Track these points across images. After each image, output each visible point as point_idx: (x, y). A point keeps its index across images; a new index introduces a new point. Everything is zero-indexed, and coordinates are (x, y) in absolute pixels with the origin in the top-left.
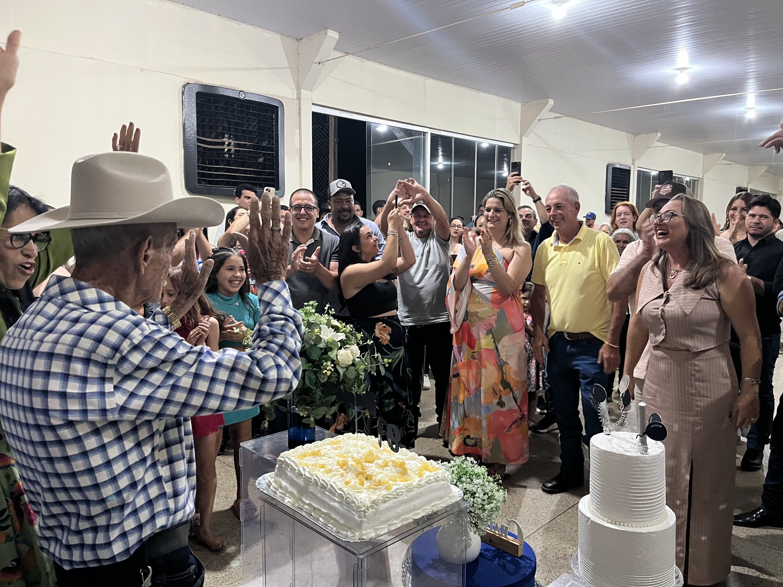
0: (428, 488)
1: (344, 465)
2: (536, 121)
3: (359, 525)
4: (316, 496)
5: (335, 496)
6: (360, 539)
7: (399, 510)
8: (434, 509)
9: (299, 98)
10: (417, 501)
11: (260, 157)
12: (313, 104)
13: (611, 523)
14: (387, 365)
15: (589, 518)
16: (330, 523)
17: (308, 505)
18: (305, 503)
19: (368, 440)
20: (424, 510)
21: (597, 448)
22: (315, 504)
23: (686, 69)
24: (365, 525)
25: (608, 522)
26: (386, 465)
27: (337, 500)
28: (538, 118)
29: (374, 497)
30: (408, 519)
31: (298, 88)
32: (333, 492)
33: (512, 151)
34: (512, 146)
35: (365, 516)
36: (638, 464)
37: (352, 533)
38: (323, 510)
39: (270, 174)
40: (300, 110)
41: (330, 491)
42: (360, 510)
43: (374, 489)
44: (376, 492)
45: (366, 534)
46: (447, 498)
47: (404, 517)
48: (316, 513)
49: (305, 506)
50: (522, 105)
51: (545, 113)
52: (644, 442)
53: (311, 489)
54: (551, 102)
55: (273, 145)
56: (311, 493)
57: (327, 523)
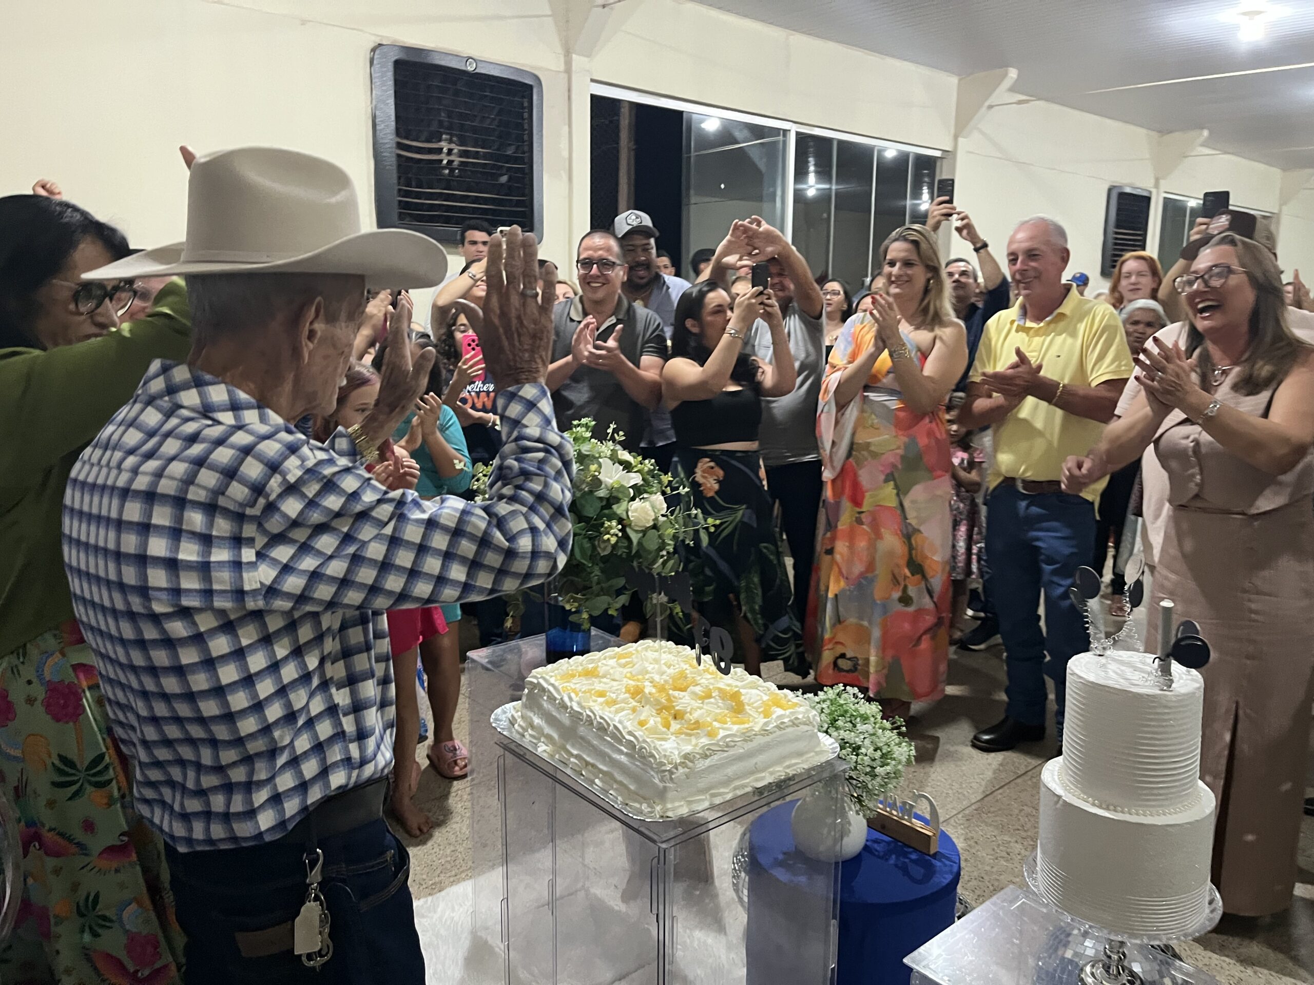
0: (781, 736)
1: (636, 693)
2: (984, 109)
3: (662, 795)
4: (589, 743)
5: (620, 742)
6: (662, 817)
7: (730, 771)
8: (788, 771)
9: (568, 71)
10: (760, 759)
11: (502, 175)
12: (593, 81)
13: (1100, 807)
14: (712, 530)
15: (1059, 797)
16: (612, 788)
17: (576, 757)
18: (572, 755)
19: (679, 652)
20: (771, 773)
21: (1080, 677)
22: (588, 755)
23: (1259, 12)
24: (670, 795)
25: (1094, 805)
26: (710, 697)
27: (625, 750)
28: (987, 104)
29: (688, 748)
30: (743, 786)
31: (568, 53)
32: (617, 737)
33: (938, 164)
34: (938, 154)
35: (671, 779)
36: (1155, 707)
37: (649, 806)
38: (601, 767)
39: (519, 203)
40: (569, 90)
41: (613, 736)
42: (663, 768)
43: (687, 734)
44: (690, 741)
45: (673, 809)
46: (812, 754)
47: (737, 783)
48: (591, 772)
49: (572, 760)
50: (960, 80)
51: (1001, 94)
52: (1166, 670)
53: (582, 730)
54: (1013, 73)
55: (524, 153)
56: (582, 738)
57: (606, 787)
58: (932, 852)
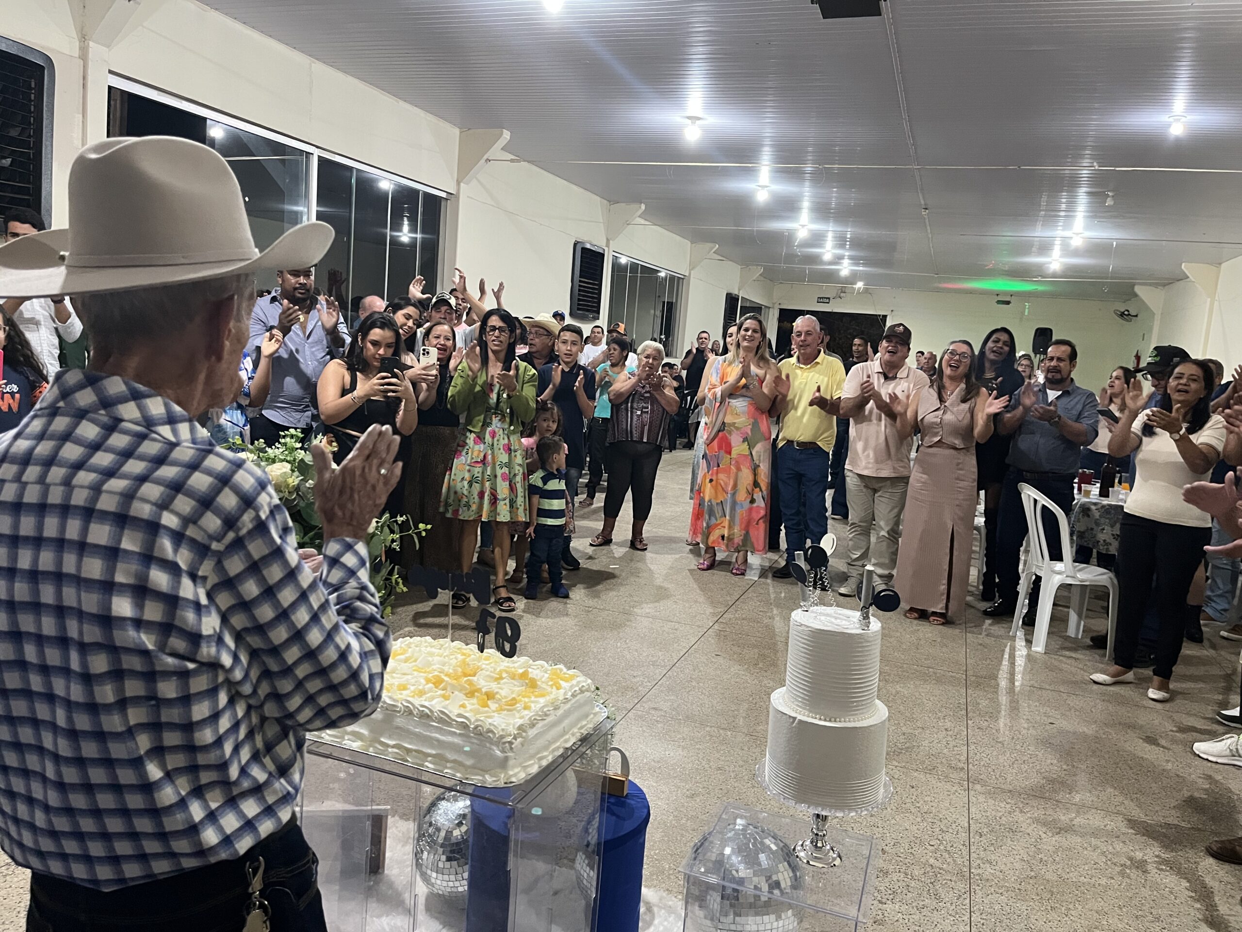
0: (575, 702)
1: (438, 682)
2: (483, 161)
3: (503, 764)
4: (408, 731)
5: (449, 724)
6: (506, 783)
7: (549, 736)
8: (582, 731)
9: (84, 56)
10: (566, 723)
11: (5, 158)
12: (111, 72)
13: (825, 720)
14: (424, 534)
15: (795, 718)
16: (446, 768)
17: (393, 747)
18: (388, 746)
20: (573, 735)
21: (808, 627)
22: (410, 743)
23: (699, 119)
24: (511, 762)
25: (820, 719)
26: (501, 678)
27: (458, 731)
28: (485, 157)
29: (520, 722)
30: (558, 748)
31: (83, 38)
32: (444, 720)
33: (443, 203)
34: (444, 195)
35: (511, 749)
36: (861, 643)
37: (492, 776)
38: (429, 751)
40: (84, 78)
41: (440, 720)
42: (504, 740)
43: (509, 710)
44: (514, 715)
45: (515, 775)
46: (592, 716)
47: (553, 747)
48: (416, 757)
49: (390, 750)
50: (461, 133)
51: (496, 151)
53: (399, 721)
54: (507, 135)
56: (398, 728)
57: (438, 768)
58: (625, 794)
